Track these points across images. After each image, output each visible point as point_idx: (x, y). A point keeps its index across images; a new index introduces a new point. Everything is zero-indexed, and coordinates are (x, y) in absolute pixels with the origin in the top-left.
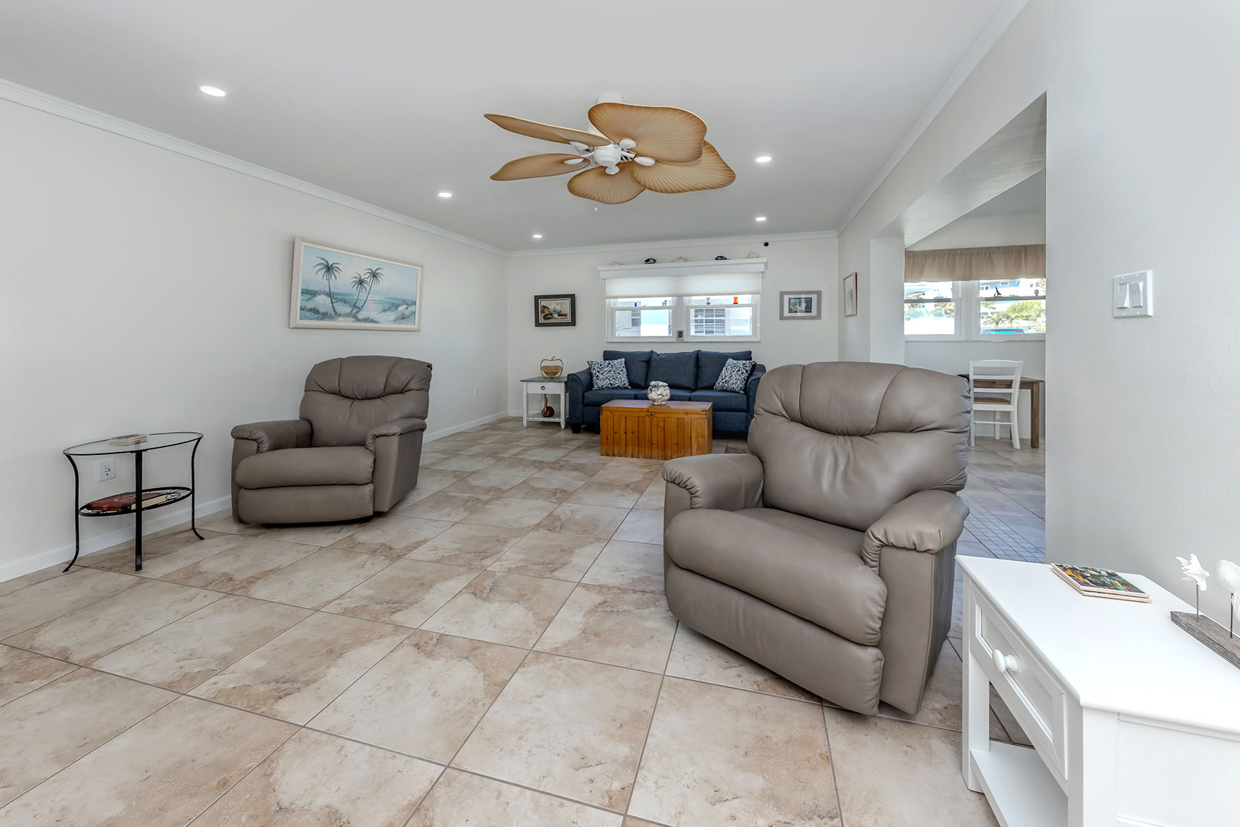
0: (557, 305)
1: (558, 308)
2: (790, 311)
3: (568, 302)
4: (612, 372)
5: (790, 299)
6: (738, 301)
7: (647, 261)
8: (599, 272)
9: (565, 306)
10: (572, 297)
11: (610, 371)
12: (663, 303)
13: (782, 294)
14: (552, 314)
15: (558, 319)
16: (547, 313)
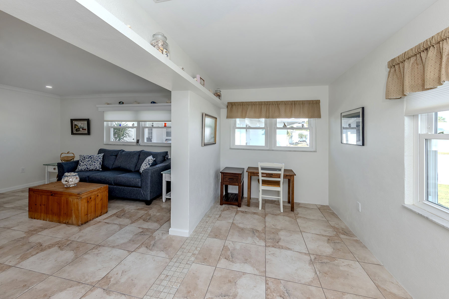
0: (82, 124)
1: (82, 126)
3: (86, 122)
4: (90, 162)
6: (167, 125)
7: (120, 103)
9: (84, 125)
10: (88, 121)
11: (89, 161)
12: (132, 125)
14: (79, 129)
15: (81, 131)
16: (77, 128)
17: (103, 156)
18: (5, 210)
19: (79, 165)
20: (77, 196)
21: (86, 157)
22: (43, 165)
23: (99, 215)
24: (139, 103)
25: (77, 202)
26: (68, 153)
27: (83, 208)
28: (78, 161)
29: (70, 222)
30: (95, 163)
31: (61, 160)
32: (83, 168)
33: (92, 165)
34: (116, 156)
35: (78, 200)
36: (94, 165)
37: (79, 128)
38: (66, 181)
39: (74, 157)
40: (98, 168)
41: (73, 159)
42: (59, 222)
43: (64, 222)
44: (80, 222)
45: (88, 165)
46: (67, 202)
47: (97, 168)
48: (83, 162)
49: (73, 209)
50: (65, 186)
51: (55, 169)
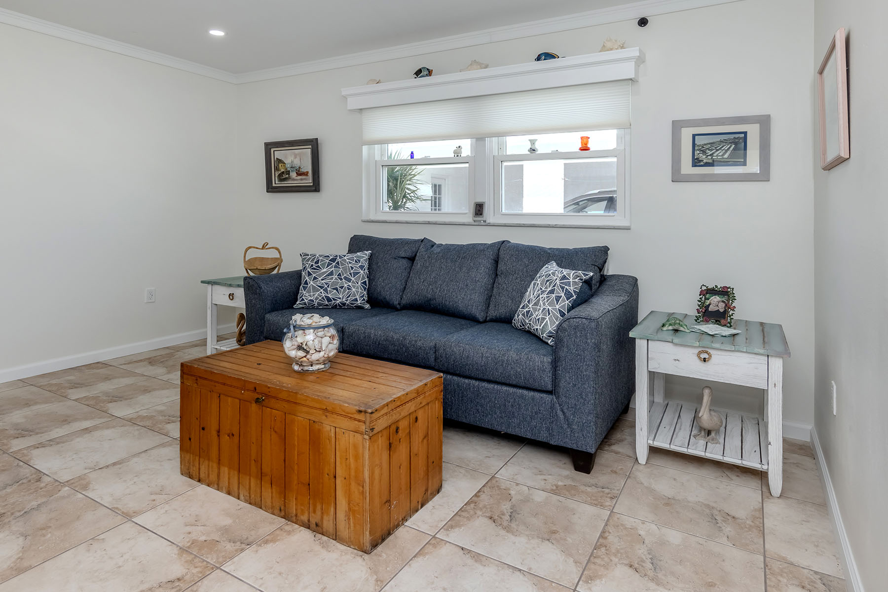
0: (295, 158)
1: (297, 162)
2: (696, 163)
3: (308, 152)
4: (336, 279)
5: (694, 136)
6: (590, 144)
7: (418, 73)
8: (345, 98)
10: (314, 145)
11: (331, 274)
12: (455, 152)
13: (677, 126)
14: (288, 173)
15: (295, 180)
16: (282, 170)
17: (370, 259)
18: (114, 427)
19: (305, 288)
20: (355, 419)
21: (322, 261)
22: (203, 282)
23: (420, 500)
24: (486, 67)
25: (355, 447)
26: (263, 246)
27: (377, 471)
28: (297, 275)
29: (328, 524)
30: (350, 284)
31: (246, 270)
32: (317, 299)
33: (342, 287)
34: (412, 259)
35: (358, 435)
36: (349, 289)
37: (289, 171)
38: (300, 347)
39: (278, 262)
40: (359, 302)
41: (279, 265)
42: (283, 513)
43: (304, 518)
44: (368, 533)
45: (329, 289)
46: (315, 439)
47: (356, 300)
48: (315, 278)
49: (340, 472)
50: (296, 368)
51: (231, 296)
